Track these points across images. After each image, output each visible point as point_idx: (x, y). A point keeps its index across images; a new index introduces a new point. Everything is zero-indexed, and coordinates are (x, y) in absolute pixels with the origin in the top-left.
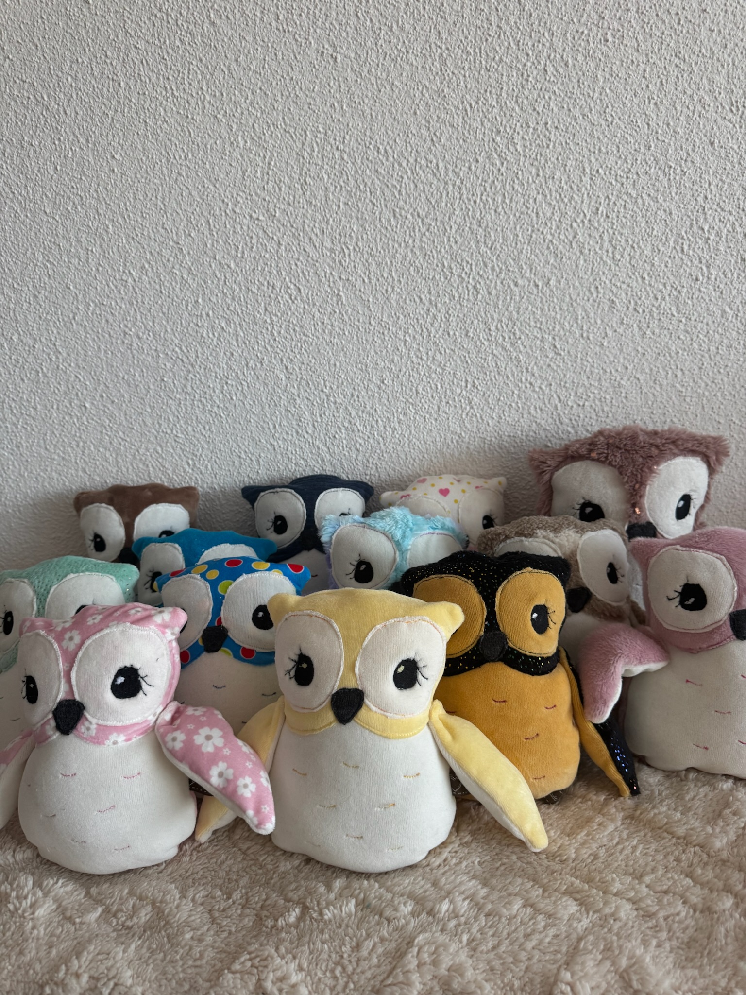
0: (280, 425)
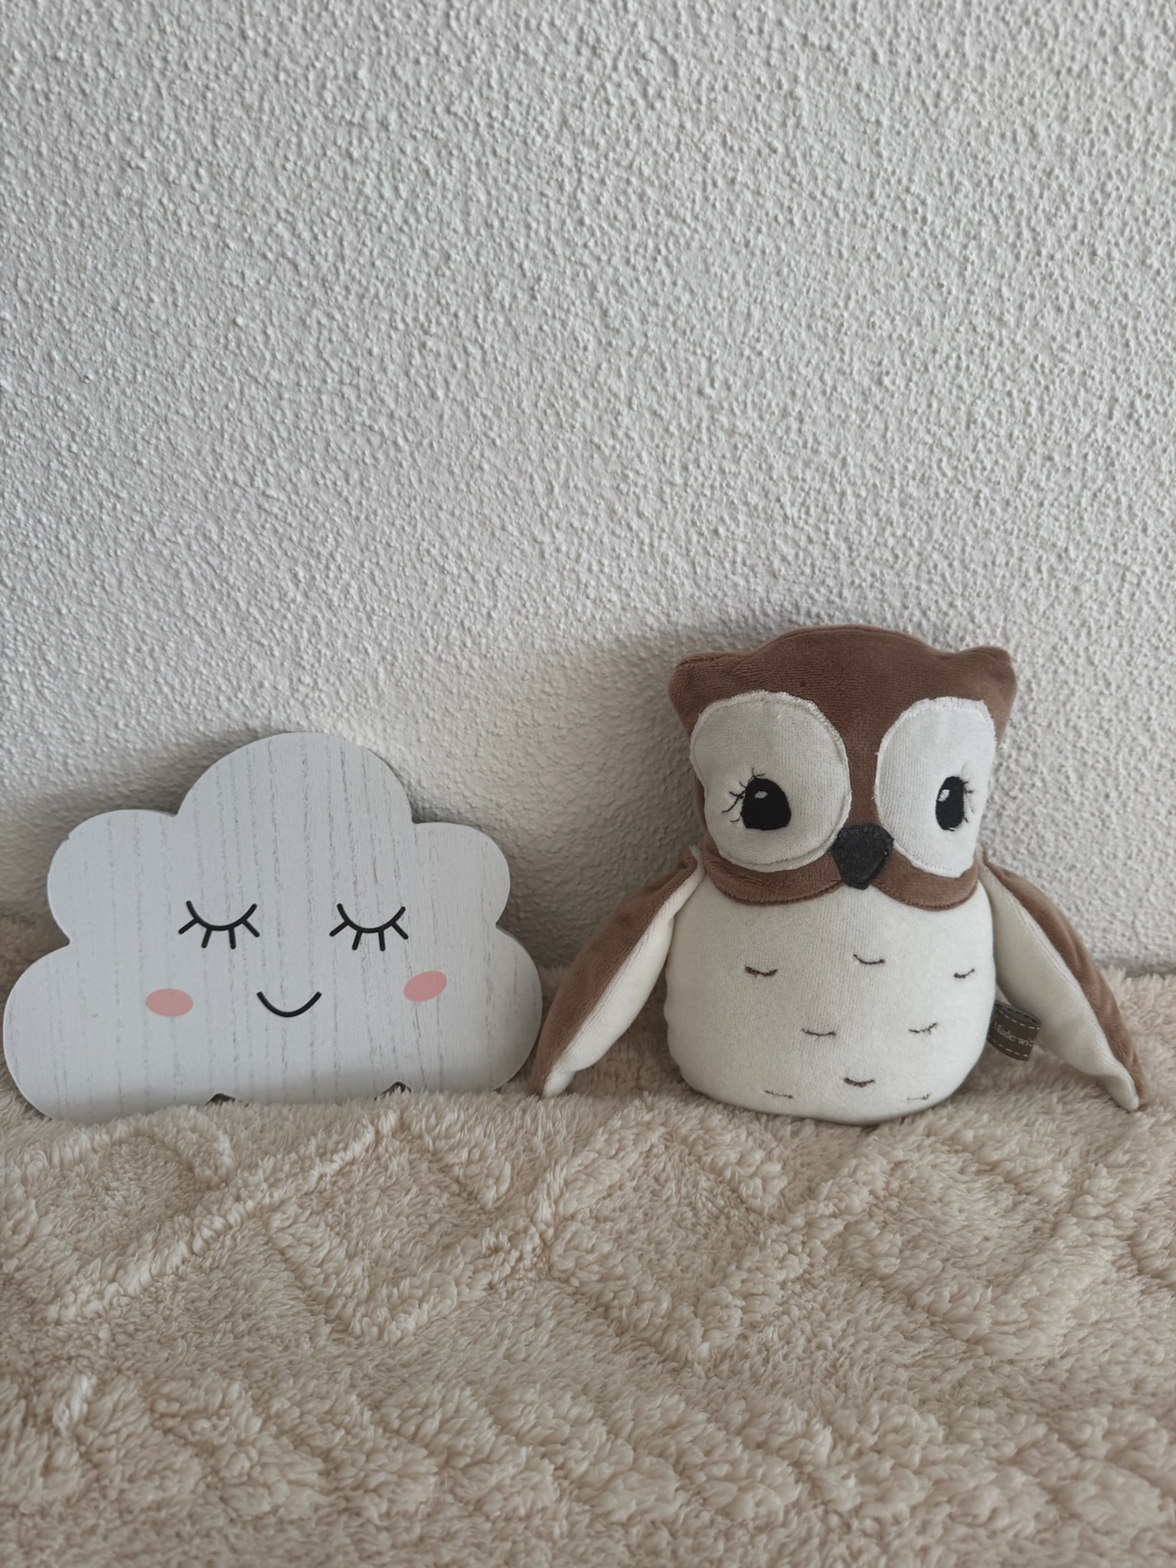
0: (566, 485)
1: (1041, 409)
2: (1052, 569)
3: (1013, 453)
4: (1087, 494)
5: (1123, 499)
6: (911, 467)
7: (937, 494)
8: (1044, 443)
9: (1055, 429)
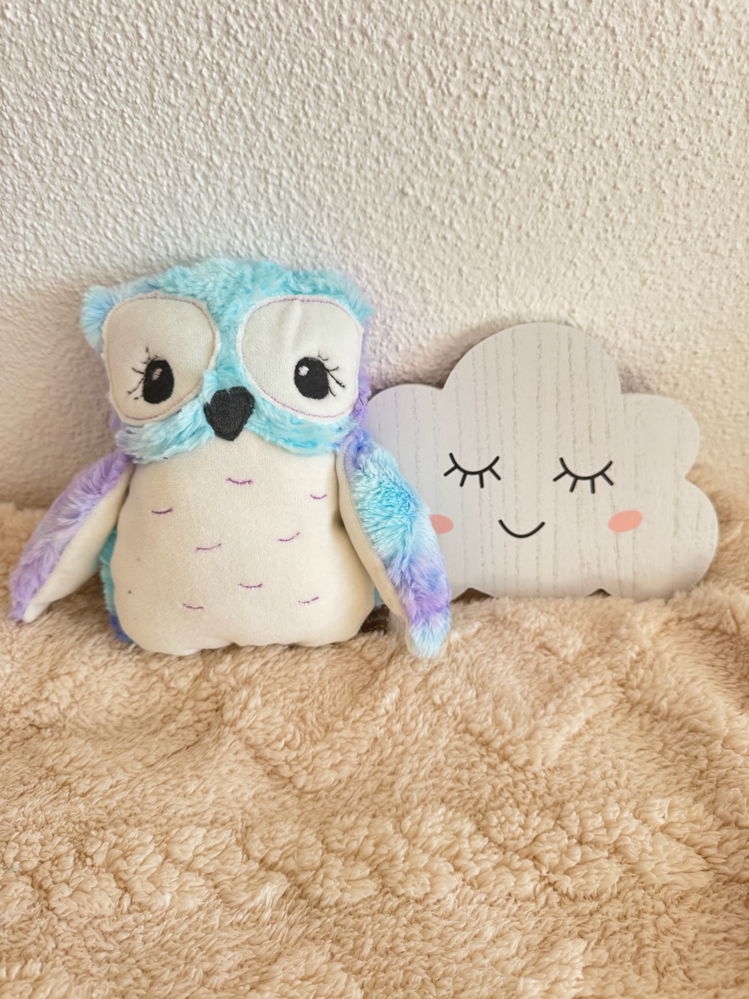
1: (150, 31)
2: (205, 176)
3: (139, 74)
4: (213, 108)
5: (244, 110)
6: (58, 93)
7: (88, 116)
8: (163, 63)
9: (167, 50)
